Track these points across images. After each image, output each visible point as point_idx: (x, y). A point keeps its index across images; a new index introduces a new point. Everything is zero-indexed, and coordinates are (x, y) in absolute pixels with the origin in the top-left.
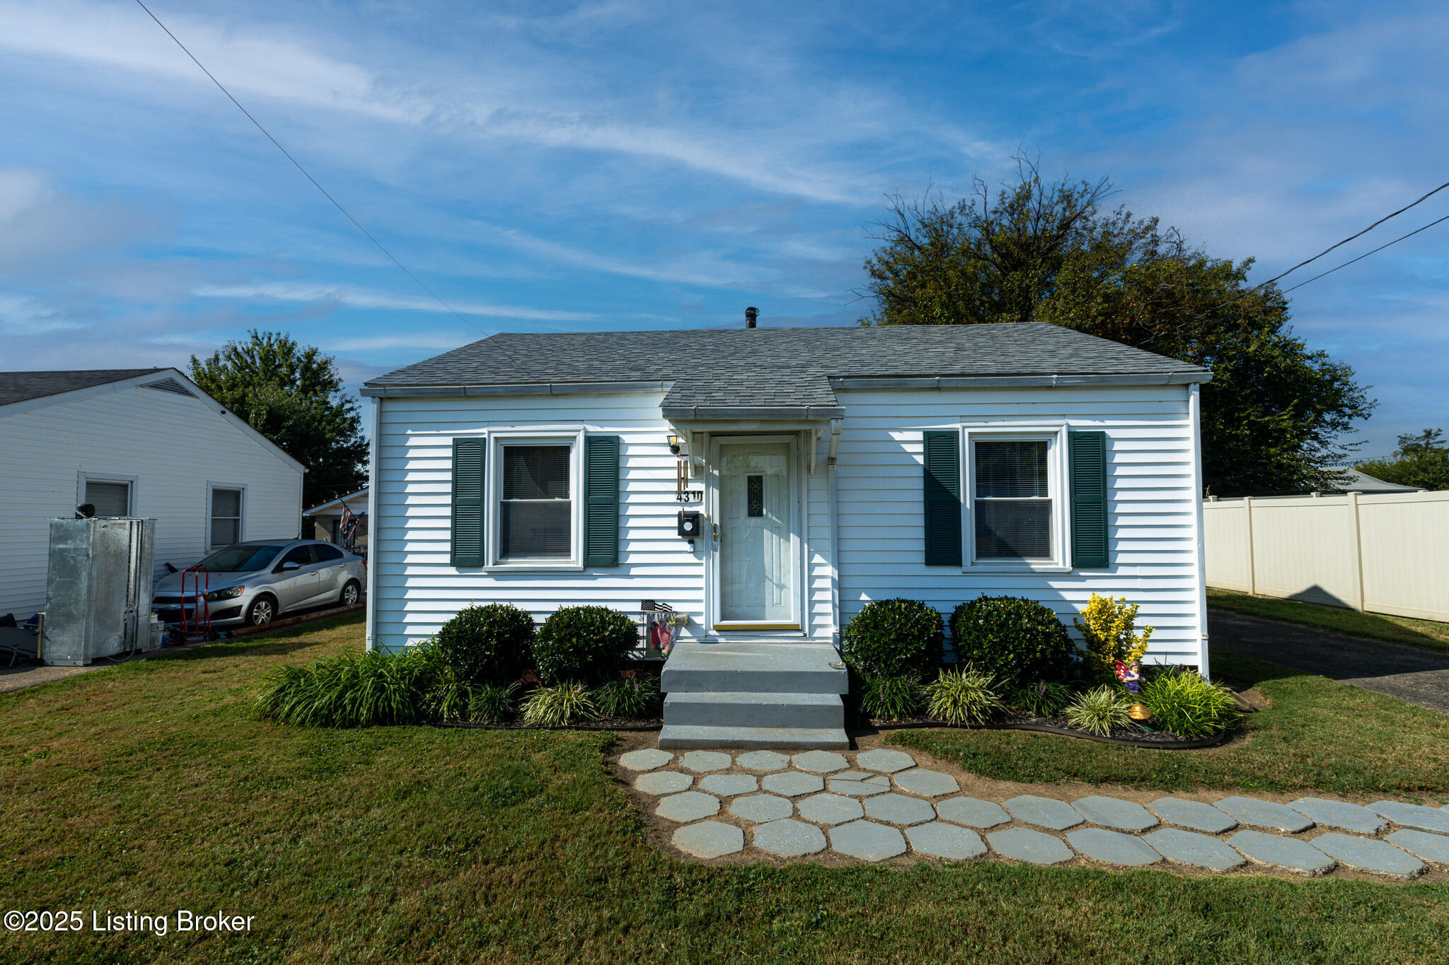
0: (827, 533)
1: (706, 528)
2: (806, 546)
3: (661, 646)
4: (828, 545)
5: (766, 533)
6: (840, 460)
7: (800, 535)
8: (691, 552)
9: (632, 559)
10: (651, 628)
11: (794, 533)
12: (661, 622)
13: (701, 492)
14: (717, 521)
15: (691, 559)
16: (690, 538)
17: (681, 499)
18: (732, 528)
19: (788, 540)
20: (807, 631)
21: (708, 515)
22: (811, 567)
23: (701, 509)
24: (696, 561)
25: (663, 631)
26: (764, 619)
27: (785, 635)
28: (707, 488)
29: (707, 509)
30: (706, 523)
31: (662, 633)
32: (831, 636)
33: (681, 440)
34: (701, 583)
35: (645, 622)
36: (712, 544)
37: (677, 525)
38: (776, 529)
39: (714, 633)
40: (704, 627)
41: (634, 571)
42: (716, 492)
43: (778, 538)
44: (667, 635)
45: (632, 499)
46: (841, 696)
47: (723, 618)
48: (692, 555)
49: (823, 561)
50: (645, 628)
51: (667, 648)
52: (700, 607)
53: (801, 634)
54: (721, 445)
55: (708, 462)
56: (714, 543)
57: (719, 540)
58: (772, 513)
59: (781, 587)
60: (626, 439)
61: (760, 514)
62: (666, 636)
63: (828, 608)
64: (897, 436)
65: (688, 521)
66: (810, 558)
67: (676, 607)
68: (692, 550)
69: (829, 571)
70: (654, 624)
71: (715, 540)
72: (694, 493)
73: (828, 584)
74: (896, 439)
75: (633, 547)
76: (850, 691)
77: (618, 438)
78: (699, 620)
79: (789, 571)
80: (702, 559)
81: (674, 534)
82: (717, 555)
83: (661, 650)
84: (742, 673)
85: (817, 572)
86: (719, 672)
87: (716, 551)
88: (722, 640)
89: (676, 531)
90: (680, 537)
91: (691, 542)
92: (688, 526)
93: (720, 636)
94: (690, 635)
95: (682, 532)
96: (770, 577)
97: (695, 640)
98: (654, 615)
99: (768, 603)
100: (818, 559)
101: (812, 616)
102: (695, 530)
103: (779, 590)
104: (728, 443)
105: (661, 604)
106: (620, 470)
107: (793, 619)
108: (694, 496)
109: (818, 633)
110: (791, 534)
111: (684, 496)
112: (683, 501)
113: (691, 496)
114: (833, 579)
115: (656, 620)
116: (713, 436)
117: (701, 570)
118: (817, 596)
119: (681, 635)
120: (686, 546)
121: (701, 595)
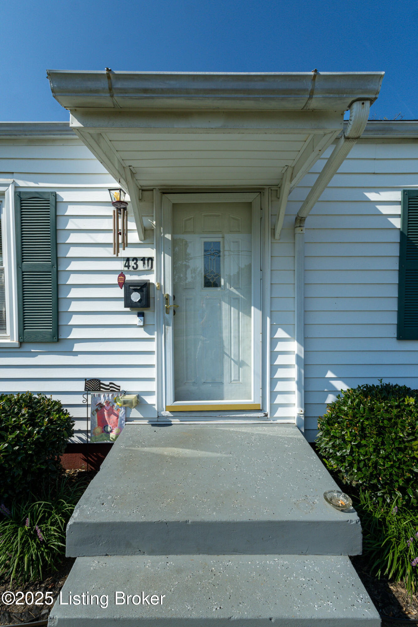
0: (292, 305)
1: (157, 299)
2: (268, 319)
3: (109, 429)
4: (293, 319)
5: (225, 306)
6: (308, 222)
7: (262, 308)
8: (140, 326)
9: (75, 334)
10: (97, 410)
11: (255, 306)
12: (108, 403)
13: (151, 259)
14: (169, 291)
15: (141, 333)
16: (141, 310)
17: (128, 267)
18: (187, 299)
19: (249, 314)
20: (268, 410)
21: (160, 284)
22: (274, 341)
23: (152, 278)
24: (147, 336)
25: (111, 412)
26: (222, 399)
27: (244, 415)
28: (158, 253)
29: (158, 278)
30: (157, 293)
31: (109, 415)
32: (296, 415)
33: (127, 198)
34: (153, 359)
35: (90, 402)
36: (164, 317)
37: (123, 296)
38: (234, 301)
39: (167, 413)
40: (156, 407)
41: (77, 347)
42: (168, 259)
43: (237, 311)
44: (116, 418)
45: (74, 266)
46: (351, 558)
47: (176, 399)
48: (142, 329)
49: (286, 335)
50: (90, 409)
51: (115, 431)
52: (152, 386)
53: (261, 415)
54: (173, 204)
55: (159, 224)
56: (166, 315)
57: (171, 312)
58: (230, 284)
59: (241, 364)
60: (65, 196)
61: (216, 285)
62: (113, 418)
63: (293, 386)
64: (372, 196)
65: (135, 290)
66: (273, 332)
67: (124, 386)
68: (142, 324)
69: (294, 346)
70: (101, 405)
71: (167, 312)
72: (143, 259)
73: (292, 360)
74: (372, 199)
75: (75, 320)
76: (363, 551)
77: (56, 196)
78: (151, 400)
79: (250, 347)
80: (153, 334)
81: (120, 306)
82: (170, 329)
83: (108, 433)
84: (196, 525)
85: (280, 347)
86: (160, 523)
87: (169, 325)
88: (175, 421)
89: (122, 303)
90: (128, 309)
91: (140, 315)
92: (136, 297)
93: (174, 417)
94: (141, 416)
95: (128, 303)
96: (228, 352)
97: (146, 422)
98: (99, 396)
99: (226, 379)
100: (280, 333)
101: (274, 395)
102: (144, 302)
103: (237, 366)
104: (180, 202)
105: (107, 383)
106: (59, 232)
107: (253, 399)
108: (144, 263)
109: (280, 413)
110: (253, 308)
111: (132, 263)
112: (131, 269)
113: (140, 263)
114: (298, 357)
115: (102, 401)
116: (164, 193)
117: (152, 346)
118: (280, 374)
119: (131, 416)
120: (136, 320)
121: (153, 373)
